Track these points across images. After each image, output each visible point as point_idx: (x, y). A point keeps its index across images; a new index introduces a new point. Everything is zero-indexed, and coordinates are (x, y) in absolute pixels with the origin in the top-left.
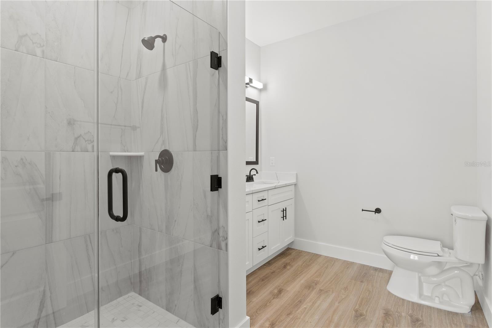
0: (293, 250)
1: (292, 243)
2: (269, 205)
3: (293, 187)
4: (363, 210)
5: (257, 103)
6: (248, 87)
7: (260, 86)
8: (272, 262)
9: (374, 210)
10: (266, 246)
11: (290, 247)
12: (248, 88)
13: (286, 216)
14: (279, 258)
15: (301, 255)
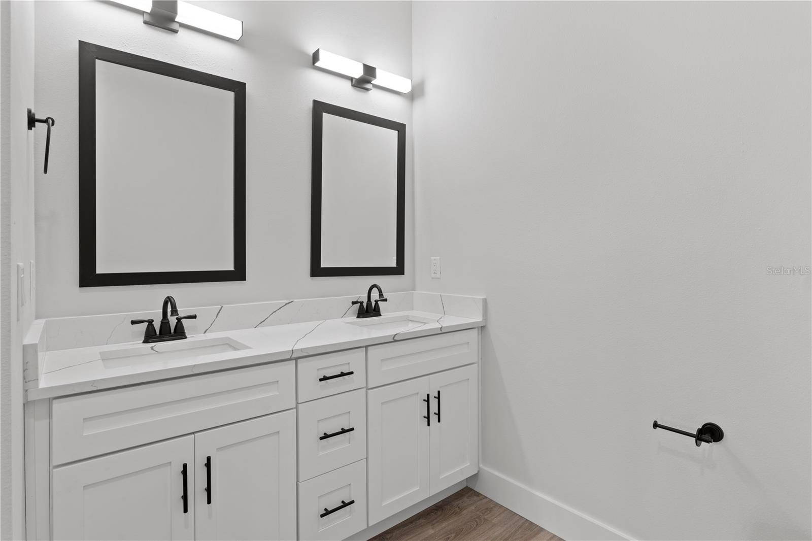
0: (475, 498)
1: (475, 477)
2: (369, 387)
3: (474, 333)
4: (656, 425)
5: (400, 129)
6: (371, 89)
7: (405, 86)
8: (394, 534)
9: (695, 433)
10: (353, 502)
11: (472, 488)
12: (370, 92)
13: (439, 414)
14: (423, 521)
15: (485, 520)
